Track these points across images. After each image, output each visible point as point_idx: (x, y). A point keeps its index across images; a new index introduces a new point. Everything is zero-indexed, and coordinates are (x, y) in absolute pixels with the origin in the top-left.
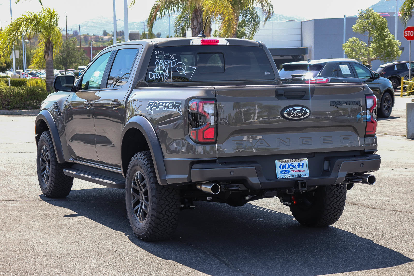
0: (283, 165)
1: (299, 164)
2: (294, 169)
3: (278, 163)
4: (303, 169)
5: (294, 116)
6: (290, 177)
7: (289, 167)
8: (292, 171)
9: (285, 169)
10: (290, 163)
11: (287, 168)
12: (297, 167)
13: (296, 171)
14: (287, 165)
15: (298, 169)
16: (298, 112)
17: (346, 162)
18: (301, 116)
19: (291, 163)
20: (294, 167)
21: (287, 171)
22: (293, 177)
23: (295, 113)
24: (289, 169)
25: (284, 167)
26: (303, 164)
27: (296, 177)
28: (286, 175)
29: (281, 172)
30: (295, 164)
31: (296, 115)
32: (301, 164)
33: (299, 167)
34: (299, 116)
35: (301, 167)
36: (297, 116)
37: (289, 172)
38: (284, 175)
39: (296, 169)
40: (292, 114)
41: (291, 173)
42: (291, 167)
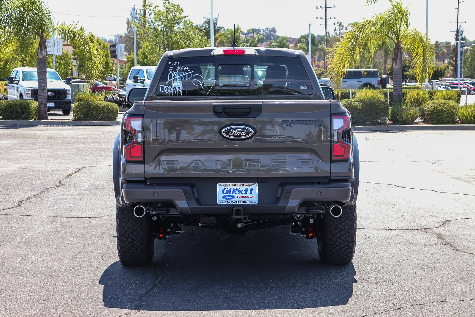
0: (227, 189)
1: (247, 189)
2: (240, 195)
3: (220, 187)
4: (251, 195)
5: (233, 136)
6: (234, 203)
7: (234, 192)
8: (237, 196)
9: (228, 194)
10: (235, 188)
11: (231, 193)
12: (244, 192)
13: (242, 197)
14: (232, 189)
15: (245, 195)
16: (238, 131)
17: (299, 189)
18: (243, 136)
19: (237, 187)
20: (241, 192)
21: (231, 196)
22: (237, 203)
23: (235, 132)
24: (234, 194)
25: (229, 191)
26: (252, 189)
27: (241, 203)
28: (229, 200)
29: (224, 197)
30: (242, 188)
31: (236, 134)
32: (249, 189)
33: (246, 193)
34: (240, 135)
35: (248, 192)
36: (237, 136)
37: (233, 197)
38: (227, 200)
39: (243, 195)
40: (231, 133)
41: (236, 199)
42: (237, 192)
